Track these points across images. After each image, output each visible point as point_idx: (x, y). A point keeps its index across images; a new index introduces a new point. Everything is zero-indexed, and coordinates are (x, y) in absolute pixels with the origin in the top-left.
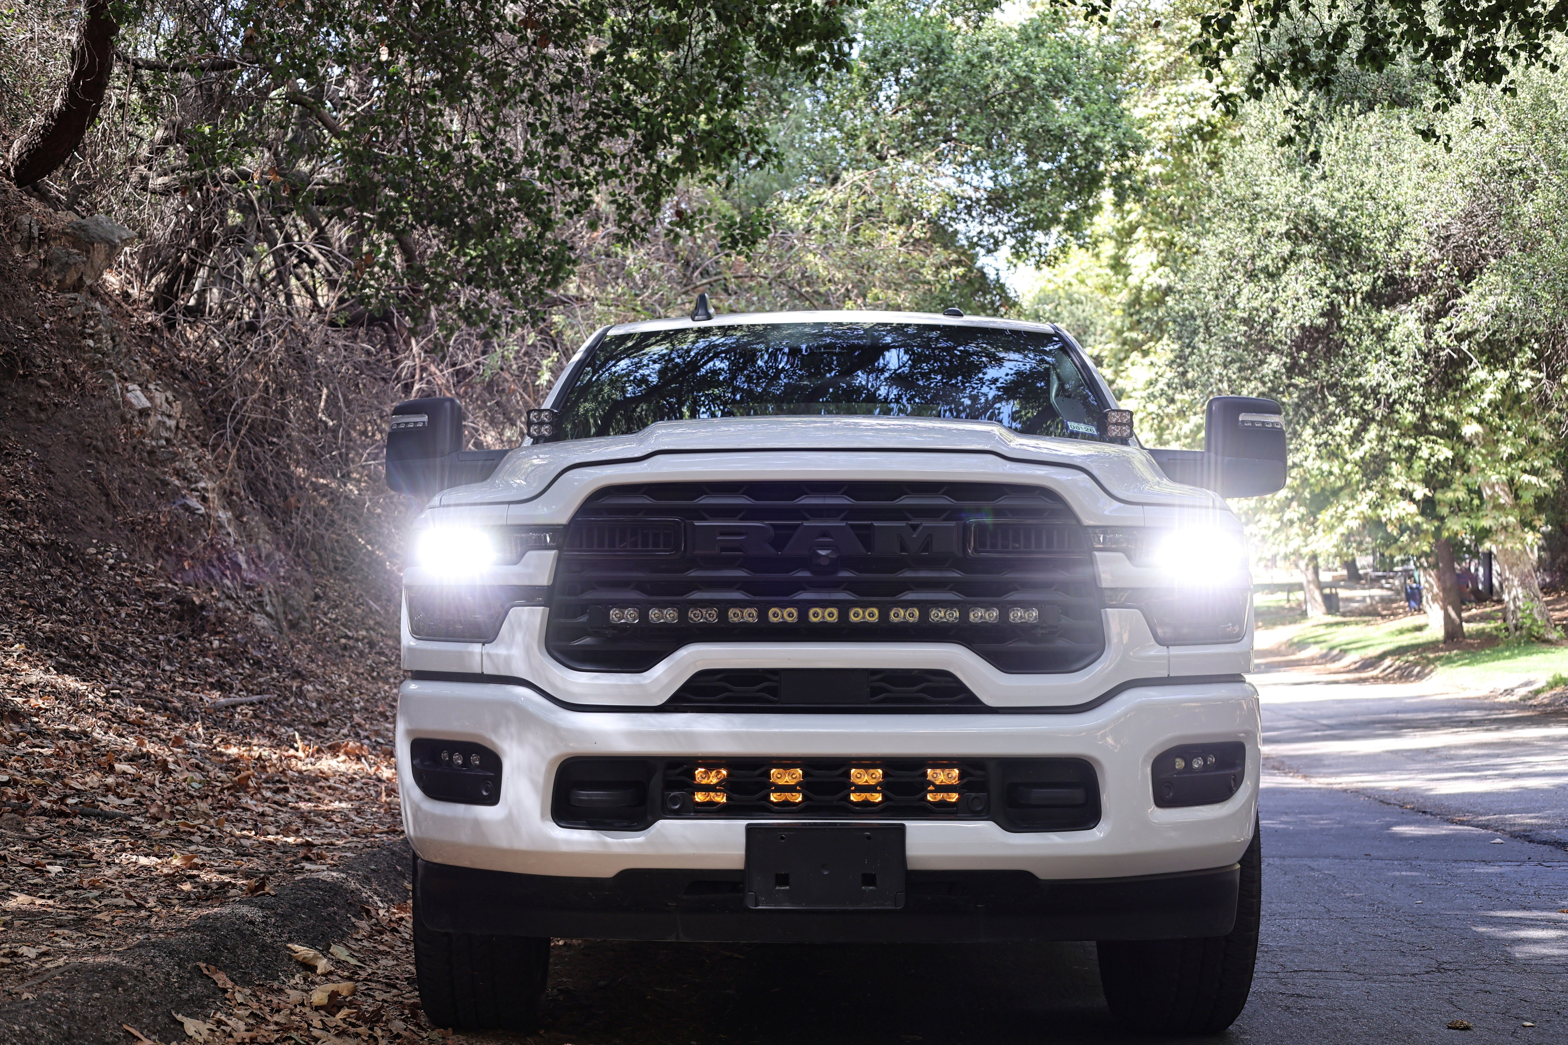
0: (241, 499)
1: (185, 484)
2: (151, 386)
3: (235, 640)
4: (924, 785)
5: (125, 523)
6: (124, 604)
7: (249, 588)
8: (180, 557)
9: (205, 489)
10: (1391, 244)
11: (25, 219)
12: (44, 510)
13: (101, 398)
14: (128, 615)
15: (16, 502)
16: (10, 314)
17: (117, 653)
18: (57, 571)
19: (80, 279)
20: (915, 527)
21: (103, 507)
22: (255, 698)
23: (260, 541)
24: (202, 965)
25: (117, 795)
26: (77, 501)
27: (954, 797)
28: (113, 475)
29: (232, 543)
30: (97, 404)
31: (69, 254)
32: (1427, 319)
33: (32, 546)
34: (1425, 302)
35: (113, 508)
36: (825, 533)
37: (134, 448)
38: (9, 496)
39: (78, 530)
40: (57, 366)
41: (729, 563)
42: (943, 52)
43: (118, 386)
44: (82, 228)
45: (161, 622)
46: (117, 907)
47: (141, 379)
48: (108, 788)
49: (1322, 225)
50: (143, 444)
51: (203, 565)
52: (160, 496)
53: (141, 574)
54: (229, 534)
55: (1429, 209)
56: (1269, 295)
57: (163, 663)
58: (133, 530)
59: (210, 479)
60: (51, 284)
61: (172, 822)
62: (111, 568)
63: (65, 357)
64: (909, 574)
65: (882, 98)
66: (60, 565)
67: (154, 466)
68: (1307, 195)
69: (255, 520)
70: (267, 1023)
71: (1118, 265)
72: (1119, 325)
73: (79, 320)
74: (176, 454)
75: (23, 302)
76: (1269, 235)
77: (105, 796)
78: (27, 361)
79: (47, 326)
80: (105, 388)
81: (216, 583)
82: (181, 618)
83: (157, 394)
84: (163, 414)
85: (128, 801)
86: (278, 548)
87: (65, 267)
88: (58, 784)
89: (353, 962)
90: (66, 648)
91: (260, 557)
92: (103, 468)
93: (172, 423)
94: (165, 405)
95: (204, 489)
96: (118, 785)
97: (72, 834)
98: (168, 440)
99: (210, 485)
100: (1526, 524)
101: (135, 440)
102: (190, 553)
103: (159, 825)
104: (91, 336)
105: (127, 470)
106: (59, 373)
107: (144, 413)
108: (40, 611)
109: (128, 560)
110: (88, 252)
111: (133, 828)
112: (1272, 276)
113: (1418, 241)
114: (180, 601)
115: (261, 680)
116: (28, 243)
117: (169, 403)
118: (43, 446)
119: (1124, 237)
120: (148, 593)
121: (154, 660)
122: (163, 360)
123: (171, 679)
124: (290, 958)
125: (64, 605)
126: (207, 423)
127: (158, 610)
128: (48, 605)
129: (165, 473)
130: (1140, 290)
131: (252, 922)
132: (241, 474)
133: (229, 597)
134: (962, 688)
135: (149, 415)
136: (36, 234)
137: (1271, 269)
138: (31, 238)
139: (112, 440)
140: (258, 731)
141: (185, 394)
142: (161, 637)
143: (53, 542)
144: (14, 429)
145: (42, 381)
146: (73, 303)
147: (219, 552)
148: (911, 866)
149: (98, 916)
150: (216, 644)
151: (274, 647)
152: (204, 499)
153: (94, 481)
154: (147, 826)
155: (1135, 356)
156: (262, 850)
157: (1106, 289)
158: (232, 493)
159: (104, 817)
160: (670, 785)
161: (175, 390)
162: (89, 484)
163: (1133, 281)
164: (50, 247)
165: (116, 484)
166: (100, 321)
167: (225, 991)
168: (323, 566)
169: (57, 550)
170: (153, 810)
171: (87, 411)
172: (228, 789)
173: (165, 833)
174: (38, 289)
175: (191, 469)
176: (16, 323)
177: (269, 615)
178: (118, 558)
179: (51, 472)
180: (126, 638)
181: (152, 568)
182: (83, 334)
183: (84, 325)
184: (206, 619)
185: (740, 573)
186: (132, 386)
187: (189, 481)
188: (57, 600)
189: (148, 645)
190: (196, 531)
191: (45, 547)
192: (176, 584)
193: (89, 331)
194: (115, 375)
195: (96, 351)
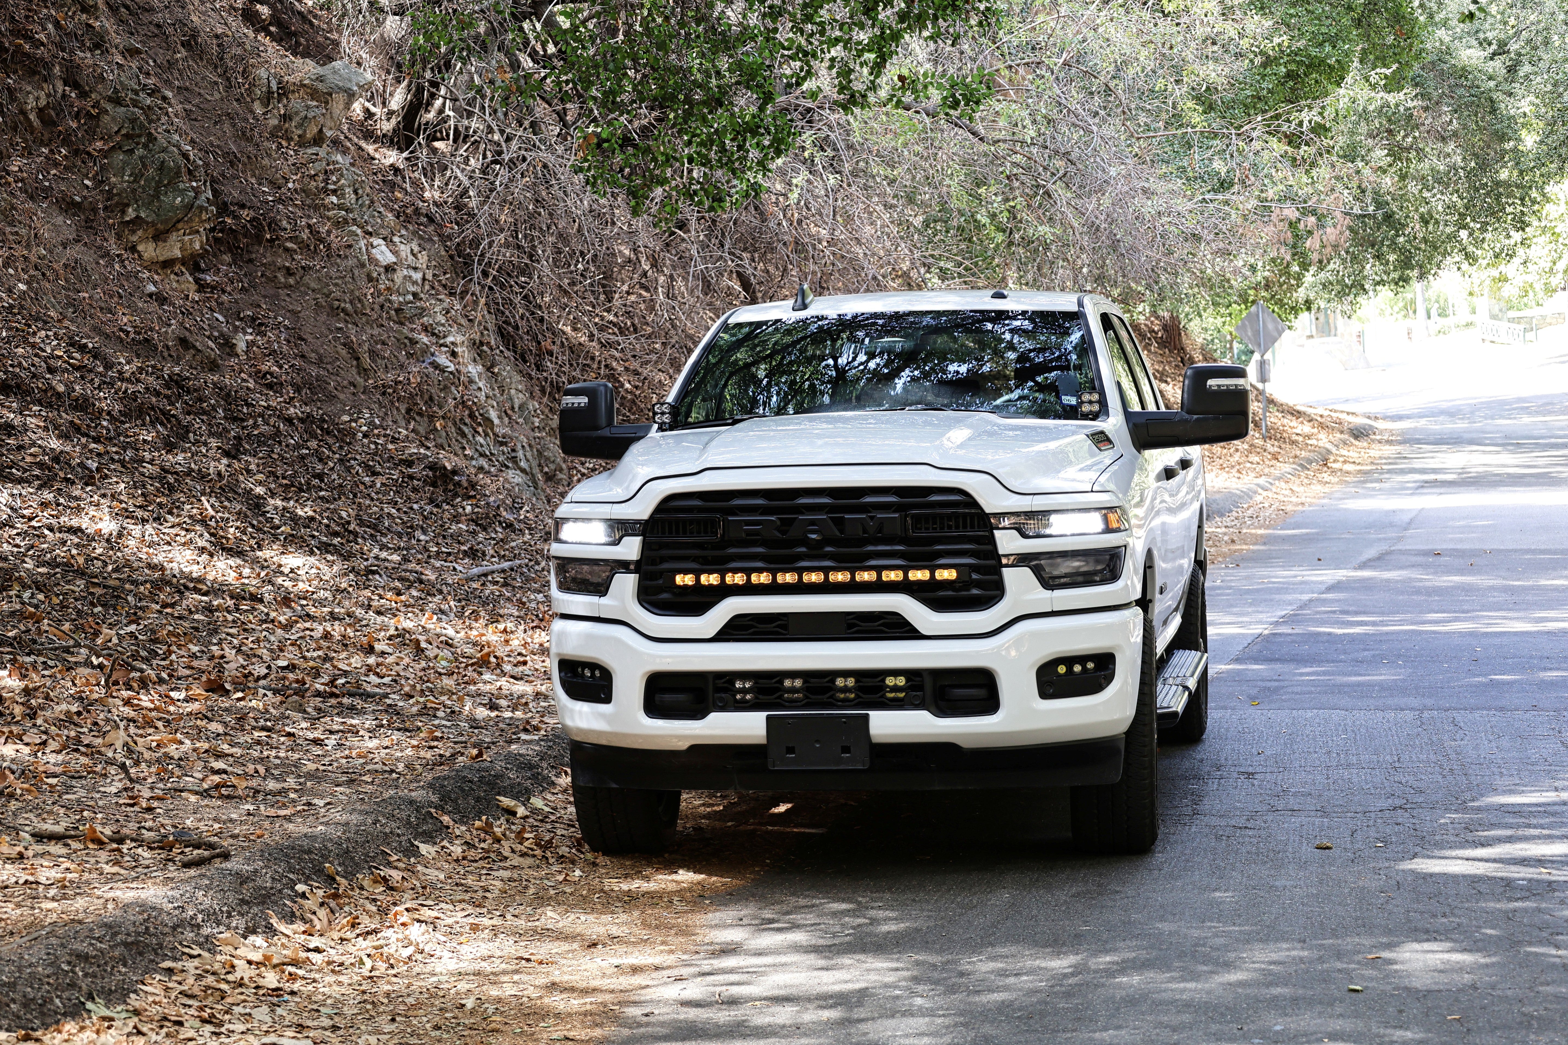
0: (491, 349)
1: (434, 339)
2: (396, 239)
3: (488, 504)
4: (883, 687)
5: (376, 387)
6: (379, 474)
7: (502, 444)
8: (432, 418)
9: (454, 344)
11: (263, 73)
12: (298, 380)
13: (346, 257)
14: (383, 484)
15: (271, 374)
16: (253, 175)
17: (374, 527)
18: (313, 444)
19: (321, 131)
20: (872, 518)
21: (354, 371)
22: (506, 565)
23: (513, 392)
24: (433, 810)
25: (377, 674)
26: (329, 366)
27: (902, 695)
28: (360, 336)
29: (483, 398)
30: (343, 264)
31: (308, 107)
33: (289, 421)
35: (364, 372)
36: (813, 522)
37: (382, 307)
38: (264, 368)
39: (331, 398)
40: (303, 228)
41: (754, 544)
43: (362, 243)
44: (320, 78)
45: (415, 490)
46: (376, 771)
47: (383, 232)
48: (370, 669)
50: (390, 301)
51: (455, 424)
52: (409, 355)
53: (394, 440)
54: (480, 389)
57: (418, 534)
58: (384, 394)
59: (459, 331)
60: (292, 139)
61: (422, 700)
62: (365, 435)
63: (309, 217)
64: (871, 548)
66: (316, 438)
67: (402, 324)
69: (506, 370)
70: (476, 848)
73: (321, 177)
74: (423, 309)
75: (266, 161)
77: (367, 676)
78: (273, 225)
79: (290, 185)
80: (350, 246)
81: (468, 441)
82: (434, 484)
83: (402, 247)
84: (409, 267)
85: (387, 680)
86: (532, 397)
87: (305, 121)
88: (328, 665)
89: (547, 809)
90: (327, 526)
91: (513, 408)
92: (352, 330)
93: (417, 276)
94: (411, 257)
95: (452, 343)
96: (378, 665)
97: (342, 712)
98: (415, 295)
99: (459, 339)
101: (382, 299)
102: (441, 413)
103: (411, 701)
104: (334, 192)
105: (376, 331)
106: (305, 235)
107: (390, 269)
108: (301, 490)
109: (381, 426)
110: (327, 103)
111: (390, 705)
114: (433, 467)
115: (513, 544)
116: (267, 98)
117: (414, 255)
118: (294, 313)
120: (401, 460)
121: (410, 530)
122: (407, 205)
123: (426, 550)
124: (498, 806)
125: (322, 481)
126: (455, 268)
127: (411, 477)
128: (308, 482)
129: (413, 330)
131: (471, 781)
132: (492, 321)
133: (482, 455)
134: (908, 624)
135: (394, 270)
136: (275, 88)
138: (270, 92)
139: (360, 301)
140: (509, 599)
141: (430, 240)
142: (415, 506)
143: (309, 415)
144: (265, 297)
145: (289, 245)
146: (314, 159)
147: (470, 409)
148: (875, 740)
149: (363, 778)
150: (468, 509)
151: (527, 506)
152: (454, 354)
153: (344, 345)
154: (401, 704)
156: (491, 723)
158: (482, 343)
159: (367, 696)
160: (718, 690)
161: (421, 238)
162: (340, 348)
164: (289, 101)
165: (366, 346)
166: (342, 175)
167: (448, 827)
169: (313, 422)
170: (407, 689)
171: (333, 272)
172: (472, 665)
173: (415, 709)
174: (280, 147)
175: (439, 324)
176: (261, 184)
177: (523, 471)
178: (371, 424)
179: (303, 340)
180: (382, 509)
181: (404, 432)
182: (326, 191)
183: (326, 181)
184: (458, 484)
185: (760, 550)
186: (376, 241)
187: (438, 337)
188: (316, 476)
189: (403, 516)
190: (445, 388)
191: (301, 420)
192: (428, 448)
193: (332, 187)
194: (359, 231)
195: (340, 207)
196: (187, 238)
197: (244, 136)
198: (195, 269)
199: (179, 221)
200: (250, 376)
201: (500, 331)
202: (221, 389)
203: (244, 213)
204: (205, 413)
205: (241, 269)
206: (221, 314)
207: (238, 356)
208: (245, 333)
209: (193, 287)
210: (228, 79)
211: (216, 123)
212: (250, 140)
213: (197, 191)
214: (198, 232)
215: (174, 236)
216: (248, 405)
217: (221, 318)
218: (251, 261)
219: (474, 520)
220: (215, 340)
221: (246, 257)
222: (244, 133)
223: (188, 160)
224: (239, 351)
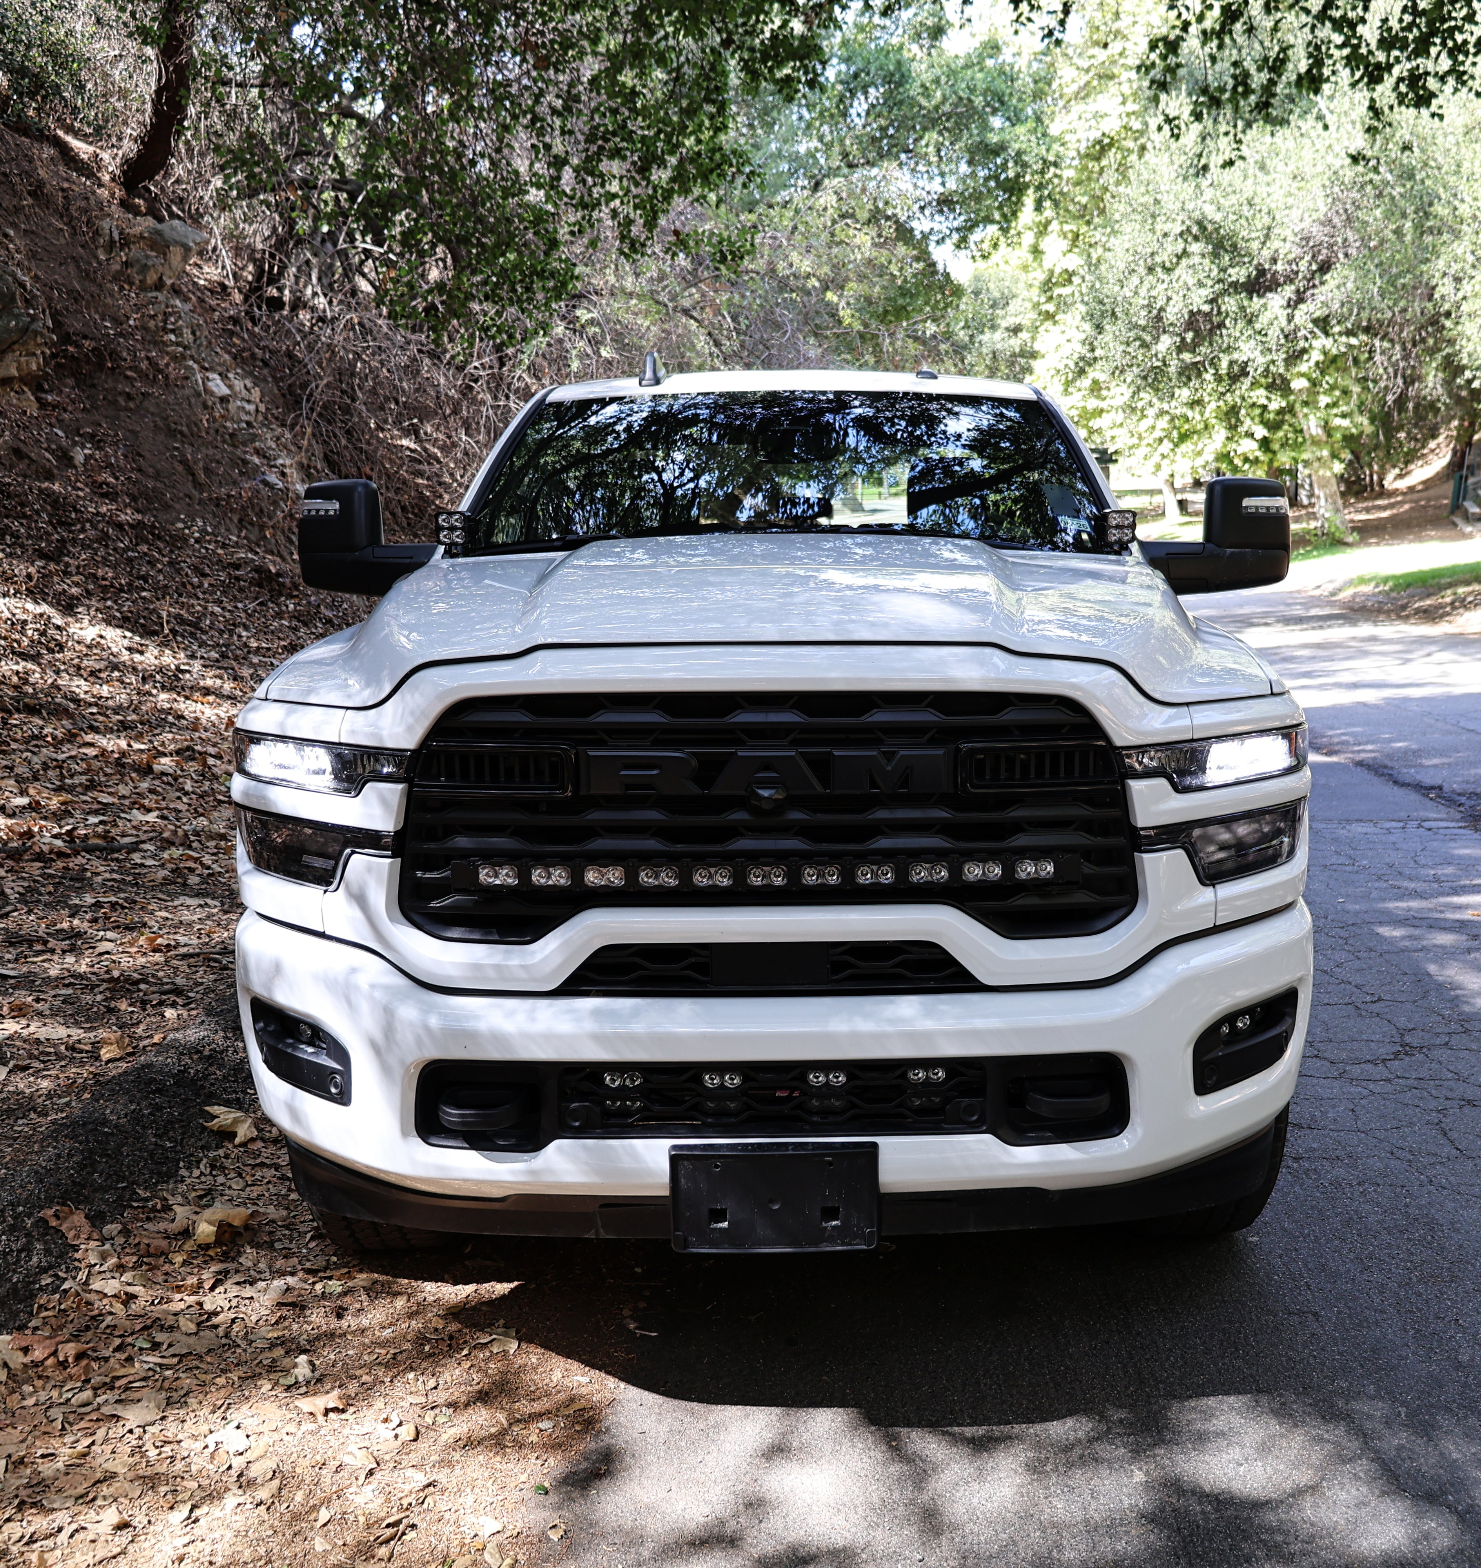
0: (318, 472)
1: (265, 461)
2: (231, 375)
3: (309, 603)
5: (210, 499)
6: (207, 575)
8: (262, 527)
9: (283, 465)
10: (1264, 243)
11: (106, 224)
12: (134, 490)
13: (183, 387)
14: (210, 585)
15: (108, 484)
16: (97, 312)
18: (144, 548)
19: (161, 279)
20: (889, 756)
21: (190, 485)
26: (165, 480)
27: (939, 1101)
28: (198, 456)
30: (180, 393)
31: (147, 257)
32: (1289, 306)
33: (120, 526)
34: (1289, 291)
35: (199, 486)
36: (767, 765)
37: (217, 431)
38: (100, 479)
39: (167, 507)
40: (142, 360)
42: (903, 76)
43: (199, 377)
44: (158, 233)
45: (241, 590)
47: (220, 369)
49: (1210, 227)
50: (225, 427)
51: (283, 532)
52: (241, 473)
53: (224, 546)
55: (1295, 214)
56: (1165, 285)
57: (240, 630)
58: (217, 505)
59: (288, 456)
60: (133, 283)
61: (178, 853)
62: (197, 541)
63: (150, 351)
65: (854, 115)
66: (146, 542)
67: (236, 447)
68: (1199, 202)
71: (1036, 251)
72: (1036, 299)
73: (160, 317)
74: (255, 435)
75: (109, 301)
76: (1166, 235)
78: (114, 355)
79: (131, 322)
80: (187, 378)
82: (260, 586)
83: (237, 382)
84: (242, 399)
85: (152, 815)
87: (144, 269)
88: (87, 797)
90: (142, 625)
92: (189, 450)
93: (251, 408)
94: (244, 391)
96: (150, 792)
98: (249, 424)
99: (288, 462)
100: (1334, 456)
101: (217, 425)
102: (270, 523)
104: (173, 331)
105: (211, 452)
106: (144, 365)
107: (224, 400)
108: (121, 590)
109: (213, 534)
110: (165, 254)
112: (1168, 270)
113: (1284, 240)
114: (258, 570)
116: (110, 246)
117: (247, 390)
118: (133, 432)
119: (1043, 229)
120: (229, 563)
121: (232, 627)
122: (243, 350)
123: (246, 645)
125: (146, 582)
126: (286, 404)
127: (238, 579)
128: (130, 584)
129: (246, 452)
130: (1052, 272)
132: (318, 449)
134: (950, 961)
135: (229, 401)
136: (117, 238)
137: (1168, 265)
138: (112, 242)
139: (196, 425)
141: (265, 380)
142: (240, 605)
143: (141, 522)
144: (106, 417)
145: (129, 373)
146: (154, 302)
148: (883, 1190)
150: (291, 607)
151: (345, 606)
152: (283, 474)
153: (181, 462)
154: (149, 862)
155: (1048, 324)
157: (1025, 268)
158: (309, 467)
159: (109, 851)
160: (568, 1094)
161: (255, 377)
162: (176, 464)
163: (1047, 263)
164: (130, 250)
165: (201, 464)
166: (180, 317)
168: (397, 523)
169: (144, 528)
171: (171, 399)
174: (122, 288)
175: (270, 448)
176: (103, 319)
178: (203, 531)
179: (140, 455)
180: (206, 608)
181: (234, 538)
182: (166, 331)
183: (165, 322)
184: (283, 585)
185: (653, 815)
186: (211, 375)
187: (269, 459)
188: (139, 578)
189: (227, 614)
190: (275, 503)
191: (131, 526)
192: (256, 553)
193: (170, 327)
194: (195, 366)
195: (178, 344)
196: (23, 359)
197: (87, 276)
198: (38, 389)
199: (14, 343)
200: (86, 485)
201: (326, 458)
202: (48, 496)
203: (87, 343)
204: (25, 516)
205: (83, 391)
206: (61, 428)
207: (76, 467)
208: (83, 447)
209: (35, 405)
210: (73, 228)
211: (61, 264)
212: (94, 281)
213: (34, 318)
214: (34, 354)
215: (9, 357)
216: (76, 511)
217: (60, 433)
218: (93, 386)
219: (296, 616)
220: (52, 453)
221: (89, 382)
222: (87, 275)
223: (25, 289)
224: (77, 463)
